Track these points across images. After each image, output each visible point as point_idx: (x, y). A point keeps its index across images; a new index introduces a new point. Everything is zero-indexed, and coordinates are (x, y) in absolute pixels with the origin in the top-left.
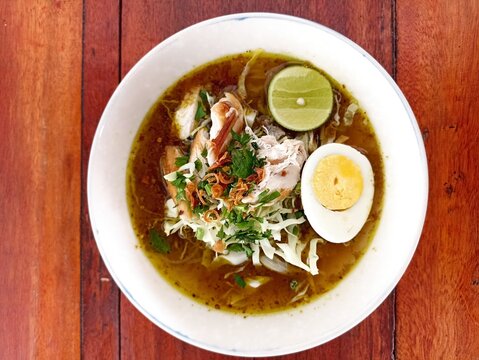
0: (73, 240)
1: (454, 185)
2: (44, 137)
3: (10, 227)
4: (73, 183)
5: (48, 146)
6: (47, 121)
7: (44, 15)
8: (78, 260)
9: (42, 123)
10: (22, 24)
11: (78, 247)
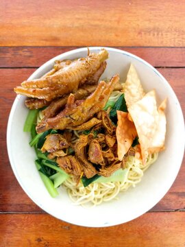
0: (14, 42)
1: (42, 242)
2: (69, 25)
3: (21, 7)
4: (44, 42)
5: (64, 28)
6: (77, 27)
7: (134, 25)
8: (3, 45)
9: (76, 25)
10: (130, 13)
11: (10, 45)
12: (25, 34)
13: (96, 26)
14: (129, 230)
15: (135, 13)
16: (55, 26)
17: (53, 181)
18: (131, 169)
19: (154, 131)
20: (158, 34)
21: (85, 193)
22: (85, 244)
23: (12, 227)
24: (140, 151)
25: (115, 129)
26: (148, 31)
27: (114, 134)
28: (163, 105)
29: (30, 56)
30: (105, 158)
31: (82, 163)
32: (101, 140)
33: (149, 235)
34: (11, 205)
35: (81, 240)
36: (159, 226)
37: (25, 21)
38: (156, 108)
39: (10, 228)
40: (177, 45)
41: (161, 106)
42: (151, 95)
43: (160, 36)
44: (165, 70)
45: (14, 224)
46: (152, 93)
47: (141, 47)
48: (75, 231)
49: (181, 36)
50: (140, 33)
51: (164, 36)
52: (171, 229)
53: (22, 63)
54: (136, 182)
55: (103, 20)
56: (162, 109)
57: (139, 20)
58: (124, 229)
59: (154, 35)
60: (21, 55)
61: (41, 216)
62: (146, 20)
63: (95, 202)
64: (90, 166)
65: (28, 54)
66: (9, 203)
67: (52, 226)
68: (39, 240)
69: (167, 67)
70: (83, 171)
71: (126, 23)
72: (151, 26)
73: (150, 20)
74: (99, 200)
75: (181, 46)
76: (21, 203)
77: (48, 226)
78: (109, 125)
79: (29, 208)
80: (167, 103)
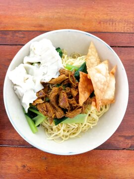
12: (21, 22)
13: (69, 17)
14: (89, 162)
15: (96, 9)
16: (41, 17)
17: (34, 122)
18: (89, 115)
19: (106, 88)
20: (112, 24)
21: (57, 131)
22: (57, 171)
23: (6, 156)
24: (95, 101)
25: (78, 84)
26: (106, 21)
27: (77, 88)
28: (114, 70)
29: (23, 37)
30: (70, 104)
31: (54, 108)
32: (68, 91)
33: (103, 166)
34: (5, 140)
35: (54, 168)
36: (110, 160)
37: (21, 13)
38: (108, 71)
39: (4, 157)
40: (126, 32)
41: (112, 71)
42: (105, 63)
43: (114, 25)
44: (117, 48)
45: (7, 154)
46: (106, 62)
47: (101, 32)
48: (50, 161)
49: (129, 25)
50: (100, 23)
51: (117, 25)
52: (120, 163)
53: (17, 41)
54: (93, 125)
55: (74, 14)
56: (113, 73)
57: (99, 14)
58: (85, 162)
59: (110, 24)
60: (17, 36)
61: (26, 149)
62: (104, 14)
63: (64, 138)
64: (60, 110)
65: (22, 36)
66: (4, 138)
67: (34, 157)
68: (24, 166)
69: (118, 47)
70: (55, 113)
71: (90, 16)
72: (108, 18)
73: (107, 14)
74: (66, 137)
75: (129, 32)
76: (12, 139)
77: (30, 156)
78: (74, 81)
79: (18, 143)
80: (117, 69)
